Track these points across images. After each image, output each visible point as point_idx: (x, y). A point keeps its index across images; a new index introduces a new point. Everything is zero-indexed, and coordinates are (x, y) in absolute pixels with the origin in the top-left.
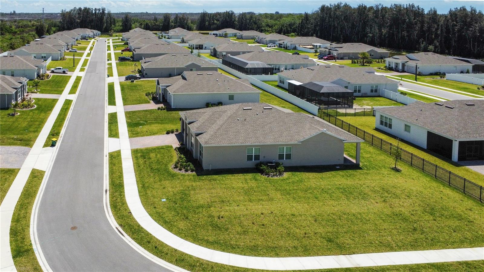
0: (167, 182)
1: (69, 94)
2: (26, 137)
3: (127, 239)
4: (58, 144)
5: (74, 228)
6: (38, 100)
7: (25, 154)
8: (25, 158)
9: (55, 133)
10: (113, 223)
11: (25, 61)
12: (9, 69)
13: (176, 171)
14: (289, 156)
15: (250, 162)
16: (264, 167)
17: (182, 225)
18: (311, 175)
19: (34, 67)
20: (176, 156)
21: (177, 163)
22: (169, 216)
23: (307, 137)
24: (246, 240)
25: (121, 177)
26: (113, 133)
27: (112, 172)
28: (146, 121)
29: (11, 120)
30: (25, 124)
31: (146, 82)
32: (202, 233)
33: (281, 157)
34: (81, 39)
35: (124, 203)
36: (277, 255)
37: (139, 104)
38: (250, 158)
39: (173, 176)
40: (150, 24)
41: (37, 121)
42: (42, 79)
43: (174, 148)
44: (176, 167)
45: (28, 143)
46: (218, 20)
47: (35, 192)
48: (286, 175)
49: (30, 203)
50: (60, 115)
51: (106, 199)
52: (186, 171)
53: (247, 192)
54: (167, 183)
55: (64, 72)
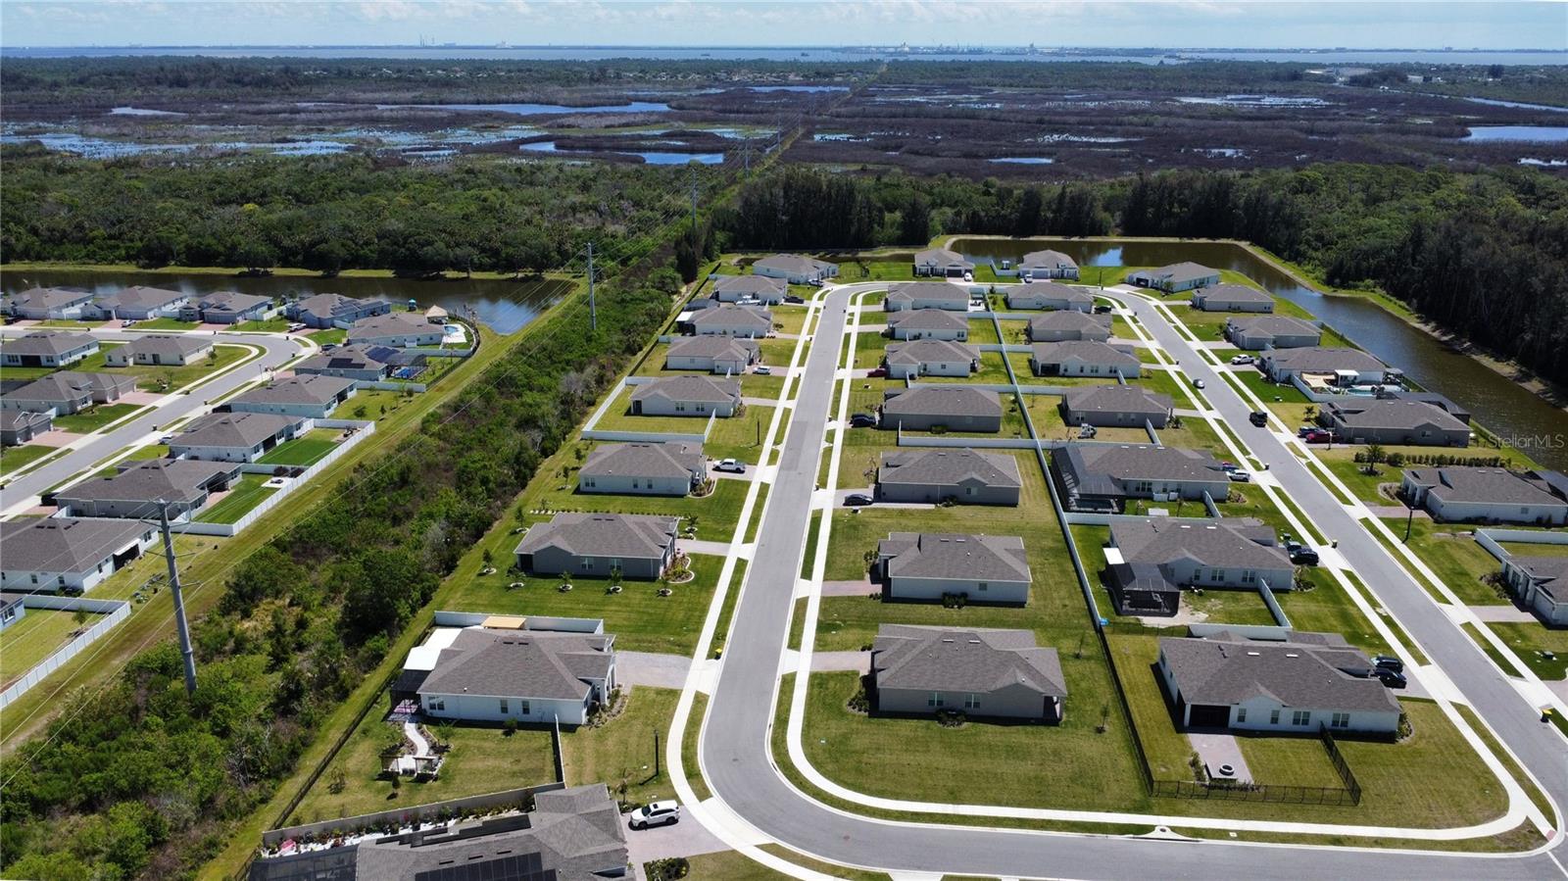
0: (834, 722)
1: (744, 542)
2: (684, 639)
3: (780, 774)
4: (724, 656)
5: (735, 760)
6: (696, 557)
7: (686, 668)
8: (687, 674)
9: (719, 637)
10: (770, 758)
11: (669, 458)
12: (644, 475)
13: (850, 709)
14: (977, 705)
15: (931, 708)
16: (942, 715)
17: (830, 767)
18: (990, 728)
19: (684, 471)
20: (857, 687)
21: (853, 700)
22: (821, 758)
23: (1007, 684)
24: (880, 786)
25: (788, 710)
26: (794, 642)
27: (780, 703)
28: (844, 622)
29: (662, 604)
30: (681, 616)
31: (879, 514)
32: (845, 777)
33: (968, 704)
34: (787, 300)
35: (784, 741)
36: (897, 799)
37: (847, 579)
38: (931, 703)
39: (843, 714)
40: (983, 214)
41: (696, 609)
42: (700, 495)
43: (861, 675)
44: (850, 704)
45: (687, 650)
46: (1183, 203)
47: (701, 720)
48: (965, 725)
49: (696, 732)
50: (727, 597)
51: (769, 734)
52: (860, 710)
53: (909, 741)
54: (833, 724)
55: (738, 471)
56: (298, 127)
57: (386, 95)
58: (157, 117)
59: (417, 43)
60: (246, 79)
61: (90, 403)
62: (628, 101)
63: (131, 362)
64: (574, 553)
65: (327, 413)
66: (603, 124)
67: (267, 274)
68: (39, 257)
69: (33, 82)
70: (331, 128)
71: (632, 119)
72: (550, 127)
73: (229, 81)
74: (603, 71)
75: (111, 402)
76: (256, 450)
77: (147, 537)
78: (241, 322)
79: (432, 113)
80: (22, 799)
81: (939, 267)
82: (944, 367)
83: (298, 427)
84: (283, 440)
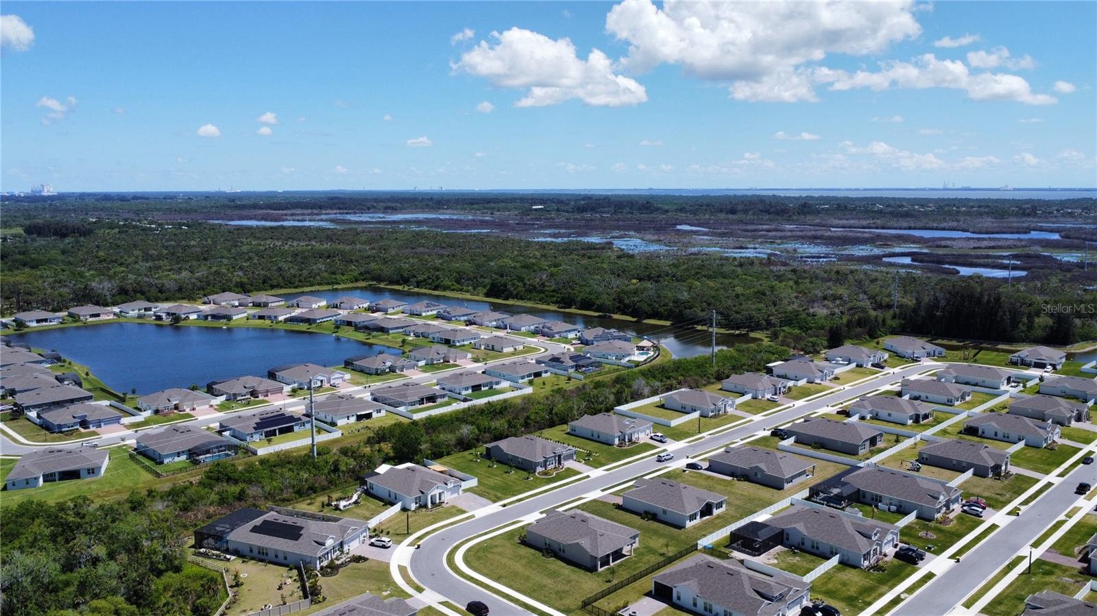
3: (450, 548)
5: (443, 539)
10: (457, 543)
17: (471, 553)
22: (474, 549)
27: (497, 528)
29: (519, 482)
32: (471, 558)
51: (472, 536)
56: (760, 240)
57: (852, 222)
58: (692, 231)
59: (941, 187)
60: (772, 210)
61: (442, 361)
62: (1027, 231)
63: (483, 347)
64: (505, 451)
65: (520, 381)
66: (972, 246)
67: (610, 317)
68: (522, 299)
69: (657, 209)
70: (779, 241)
71: (1000, 244)
72: (930, 246)
73: (761, 211)
74: (1034, 209)
75: (452, 362)
76: (467, 389)
77: (379, 411)
78: (557, 336)
79: (859, 234)
80: (226, 475)
81: (1028, 359)
82: (890, 415)
83: (497, 383)
84: (487, 388)
